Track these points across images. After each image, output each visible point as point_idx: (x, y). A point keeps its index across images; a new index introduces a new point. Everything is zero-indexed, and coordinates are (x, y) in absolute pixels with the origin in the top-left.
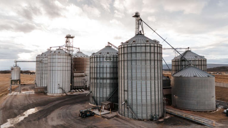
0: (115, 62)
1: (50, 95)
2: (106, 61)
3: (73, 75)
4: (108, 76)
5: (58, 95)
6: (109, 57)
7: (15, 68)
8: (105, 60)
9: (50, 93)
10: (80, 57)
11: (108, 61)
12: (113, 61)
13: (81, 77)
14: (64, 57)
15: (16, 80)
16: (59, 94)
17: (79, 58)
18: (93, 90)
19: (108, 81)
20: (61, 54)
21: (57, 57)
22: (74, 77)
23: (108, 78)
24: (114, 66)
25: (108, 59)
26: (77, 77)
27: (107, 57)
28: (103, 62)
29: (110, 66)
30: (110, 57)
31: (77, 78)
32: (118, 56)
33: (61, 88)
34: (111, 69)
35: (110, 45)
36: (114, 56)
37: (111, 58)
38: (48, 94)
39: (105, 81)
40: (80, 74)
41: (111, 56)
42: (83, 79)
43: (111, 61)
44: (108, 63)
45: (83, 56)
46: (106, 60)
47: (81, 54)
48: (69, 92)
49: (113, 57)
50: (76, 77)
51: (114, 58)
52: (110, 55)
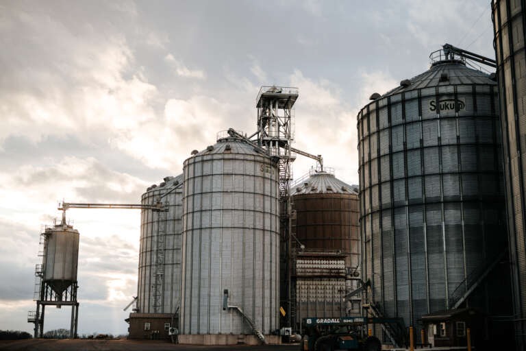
0: (484, 117)
1: (191, 340)
2: (433, 114)
3: (294, 269)
4: (451, 188)
5: (223, 342)
6: (449, 95)
7: (59, 229)
8: (428, 112)
9: (190, 333)
10: (324, 191)
11: (444, 113)
12: (471, 113)
13: (329, 277)
14: (250, 168)
15: (59, 281)
16: (227, 336)
17: (321, 197)
18: (378, 270)
19: (453, 216)
20: (237, 157)
21: (218, 167)
22: (295, 278)
23: (449, 199)
24: (481, 141)
25: (446, 107)
26: (312, 278)
27: (438, 96)
28: (422, 121)
29: (458, 138)
30: (456, 94)
31: (313, 284)
32: (496, 89)
33: (235, 309)
34: (463, 155)
35: (457, 57)
36: (478, 89)
37: (462, 99)
38: (181, 340)
39: (434, 216)
40: (324, 265)
41: (460, 89)
42: (340, 291)
43: (463, 111)
44: (446, 124)
45: (336, 189)
46: (438, 108)
47: (328, 179)
48: (272, 333)
49: (474, 94)
50: (305, 278)
51: (479, 99)
52: (455, 85)
